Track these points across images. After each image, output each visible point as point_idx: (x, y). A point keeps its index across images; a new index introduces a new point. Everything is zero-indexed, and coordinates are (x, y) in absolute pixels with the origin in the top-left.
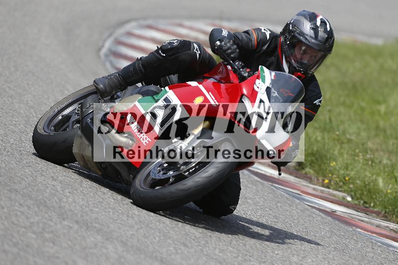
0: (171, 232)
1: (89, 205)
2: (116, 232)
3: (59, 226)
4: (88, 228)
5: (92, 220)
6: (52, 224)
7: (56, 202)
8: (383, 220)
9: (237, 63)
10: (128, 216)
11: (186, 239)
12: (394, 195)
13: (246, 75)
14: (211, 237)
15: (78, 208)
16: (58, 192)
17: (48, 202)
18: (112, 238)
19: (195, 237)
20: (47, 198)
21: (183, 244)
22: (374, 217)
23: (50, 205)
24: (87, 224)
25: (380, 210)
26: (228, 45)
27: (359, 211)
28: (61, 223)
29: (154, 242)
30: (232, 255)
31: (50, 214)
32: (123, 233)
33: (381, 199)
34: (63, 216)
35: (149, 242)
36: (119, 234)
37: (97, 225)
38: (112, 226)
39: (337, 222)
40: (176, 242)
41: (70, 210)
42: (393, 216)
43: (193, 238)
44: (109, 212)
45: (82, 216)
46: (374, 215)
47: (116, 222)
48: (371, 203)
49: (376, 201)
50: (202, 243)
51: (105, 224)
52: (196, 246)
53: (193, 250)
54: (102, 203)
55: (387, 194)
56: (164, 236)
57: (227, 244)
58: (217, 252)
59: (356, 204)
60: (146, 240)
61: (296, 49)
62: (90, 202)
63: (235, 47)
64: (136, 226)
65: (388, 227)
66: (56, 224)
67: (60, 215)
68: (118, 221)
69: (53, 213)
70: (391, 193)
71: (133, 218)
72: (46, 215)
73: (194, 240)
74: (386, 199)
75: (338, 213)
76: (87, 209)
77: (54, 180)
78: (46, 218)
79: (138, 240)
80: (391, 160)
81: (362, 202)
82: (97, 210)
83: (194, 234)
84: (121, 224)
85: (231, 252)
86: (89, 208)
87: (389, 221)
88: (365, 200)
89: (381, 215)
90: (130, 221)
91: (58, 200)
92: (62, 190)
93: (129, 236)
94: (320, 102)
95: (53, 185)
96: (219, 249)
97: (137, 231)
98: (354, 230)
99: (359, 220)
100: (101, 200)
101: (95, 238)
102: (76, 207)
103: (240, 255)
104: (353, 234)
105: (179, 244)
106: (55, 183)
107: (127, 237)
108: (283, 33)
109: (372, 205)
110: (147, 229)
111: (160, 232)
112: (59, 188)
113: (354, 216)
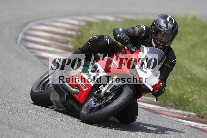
0: (68, 129)
1: (23, 119)
2: (40, 132)
3: (10, 132)
4: (25, 131)
5: (26, 127)
6: (6, 132)
7: (6, 120)
8: (175, 109)
9: (129, 45)
10: (44, 123)
11: (76, 131)
12: (179, 96)
13: (134, 50)
14: (88, 128)
15: (18, 122)
16: (6, 115)
17: (2, 121)
18: (38, 135)
19: (80, 130)
20: (1, 119)
21: (75, 134)
22: (170, 108)
23: (3, 122)
24: (24, 130)
25: (173, 104)
26: (124, 36)
27: (162, 106)
28: (10, 130)
29: (60, 135)
30: (100, 137)
31: (4, 127)
32: (43, 132)
33: (172, 99)
34: (11, 127)
35: (57, 135)
36: (41, 133)
37: (29, 130)
38: (37, 129)
39: (151, 113)
40: (71, 134)
41: (14, 123)
42: (180, 107)
43: (79, 130)
44: (34, 122)
45: (21, 126)
46: (170, 107)
47: (39, 127)
48: (167, 101)
49: (170, 100)
50: (84, 132)
51: (33, 128)
52: (82, 134)
53: (80, 137)
54: (30, 117)
55: (175, 96)
56: (64, 131)
57: (97, 131)
58: (92, 136)
59: (159, 103)
60: (56, 134)
61: (158, 34)
62: (24, 118)
63: (127, 36)
64: (49, 128)
65: (178, 113)
66: (8, 131)
67: (9, 127)
68: (39, 126)
69: (6, 126)
70: (177, 95)
71: (47, 123)
72: (2, 127)
73: (80, 131)
74: (175, 98)
75: (151, 109)
76: (23, 122)
77: (3, 109)
78: (2, 129)
79: (51, 135)
80: (174, 78)
81: (163, 101)
82: (28, 121)
83: (79, 128)
84: (41, 127)
85: (100, 135)
86: (23, 121)
87: (178, 109)
88: (164, 100)
89: (173, 107)
90: (46, 125)
91: (7, 119)
92: (8, 114)
93: (46, 133)
94: (175, 61)
95: (4, 112)
96: (93, 134)
97: (50, 130)
98: (160, 116)
99: (163, 111)
100: (29, 116)
101: (29, 137)
102: (17, 121)
103: (105, 136)
104: (161, 118)
105: (72, 134)
106: (4, 110)
107: (45, 134)
108: (151, 27)
109: (168, 102)
110: (55, 128)
111: (62, 129)
112: (7, 113)
113: (159, 109)
